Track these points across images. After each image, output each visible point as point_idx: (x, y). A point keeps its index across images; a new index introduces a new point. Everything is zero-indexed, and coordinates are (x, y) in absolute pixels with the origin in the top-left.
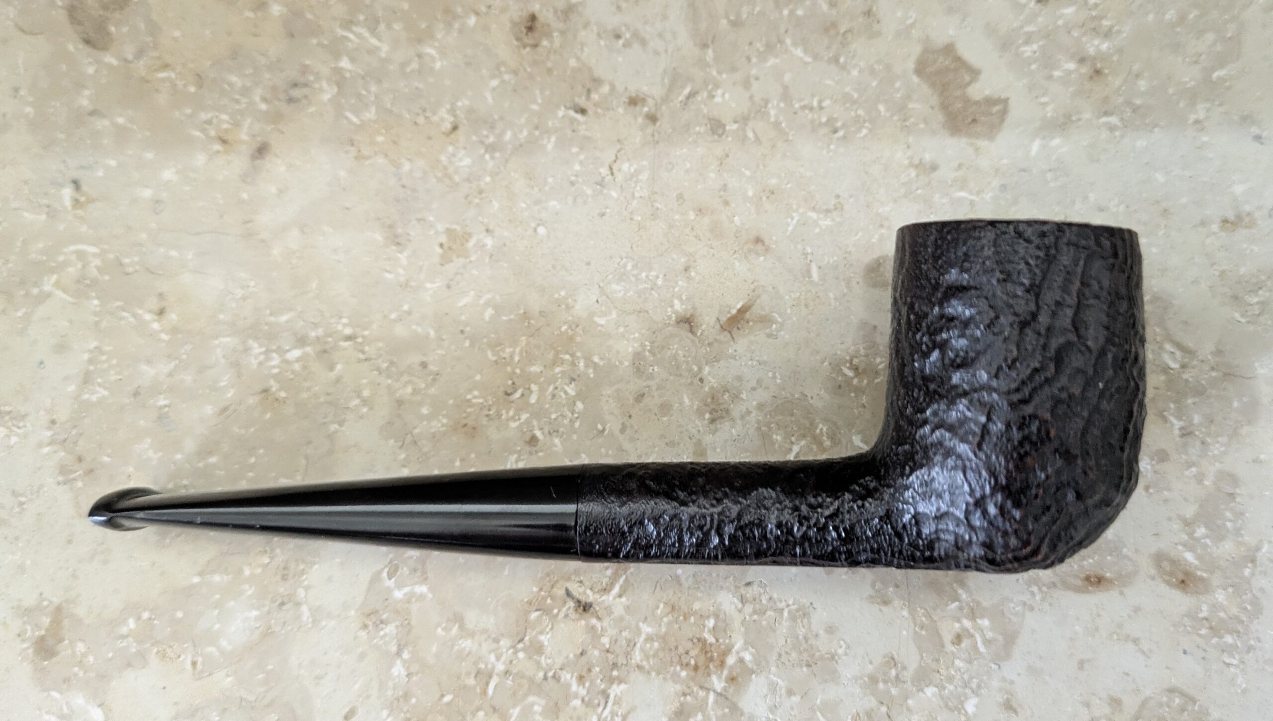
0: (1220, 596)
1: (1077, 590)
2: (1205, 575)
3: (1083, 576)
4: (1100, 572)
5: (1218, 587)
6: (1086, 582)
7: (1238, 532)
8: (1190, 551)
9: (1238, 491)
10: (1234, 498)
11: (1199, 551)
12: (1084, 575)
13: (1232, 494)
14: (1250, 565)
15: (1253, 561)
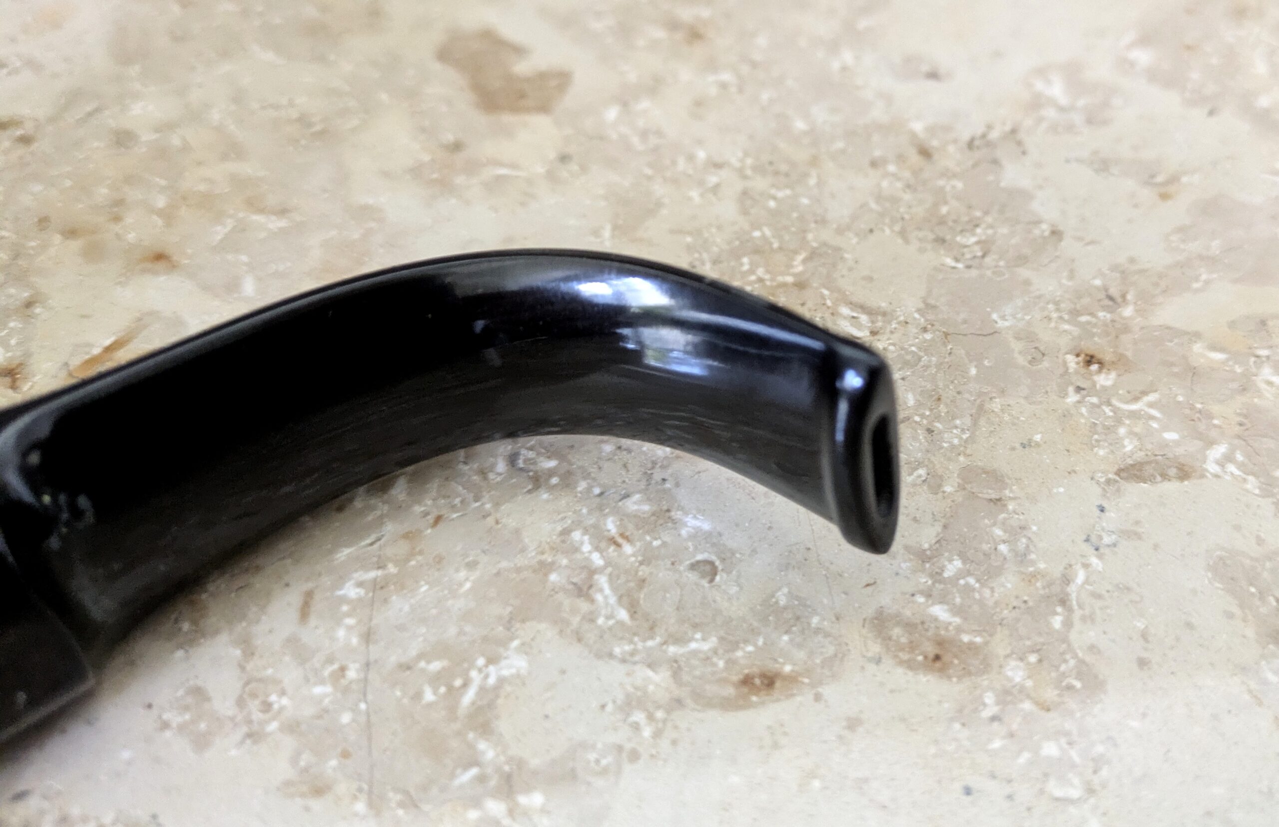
0: (1016, 673)
1: (727, 705)
2: (978, 640)
3: (735, 678)
4: (772, 667)
5: (1007, 656)
6: (745, 690)
7: (1022, 558)
8: (941, 603)
9: (1007, 492)
10: (1005, 505)
11: (958, 600)
12: (741, 677)
13: (999, 500)
14: (1059, 609)
15: (1064, 601)
